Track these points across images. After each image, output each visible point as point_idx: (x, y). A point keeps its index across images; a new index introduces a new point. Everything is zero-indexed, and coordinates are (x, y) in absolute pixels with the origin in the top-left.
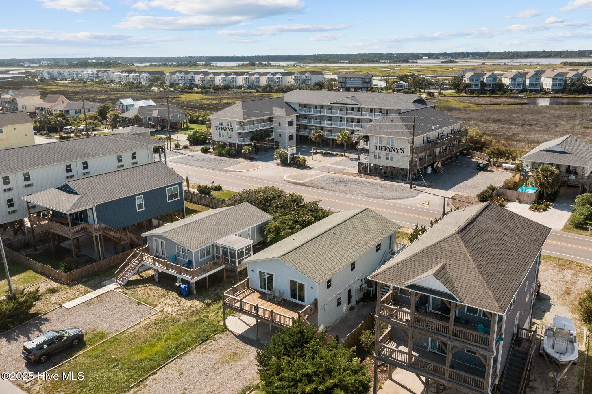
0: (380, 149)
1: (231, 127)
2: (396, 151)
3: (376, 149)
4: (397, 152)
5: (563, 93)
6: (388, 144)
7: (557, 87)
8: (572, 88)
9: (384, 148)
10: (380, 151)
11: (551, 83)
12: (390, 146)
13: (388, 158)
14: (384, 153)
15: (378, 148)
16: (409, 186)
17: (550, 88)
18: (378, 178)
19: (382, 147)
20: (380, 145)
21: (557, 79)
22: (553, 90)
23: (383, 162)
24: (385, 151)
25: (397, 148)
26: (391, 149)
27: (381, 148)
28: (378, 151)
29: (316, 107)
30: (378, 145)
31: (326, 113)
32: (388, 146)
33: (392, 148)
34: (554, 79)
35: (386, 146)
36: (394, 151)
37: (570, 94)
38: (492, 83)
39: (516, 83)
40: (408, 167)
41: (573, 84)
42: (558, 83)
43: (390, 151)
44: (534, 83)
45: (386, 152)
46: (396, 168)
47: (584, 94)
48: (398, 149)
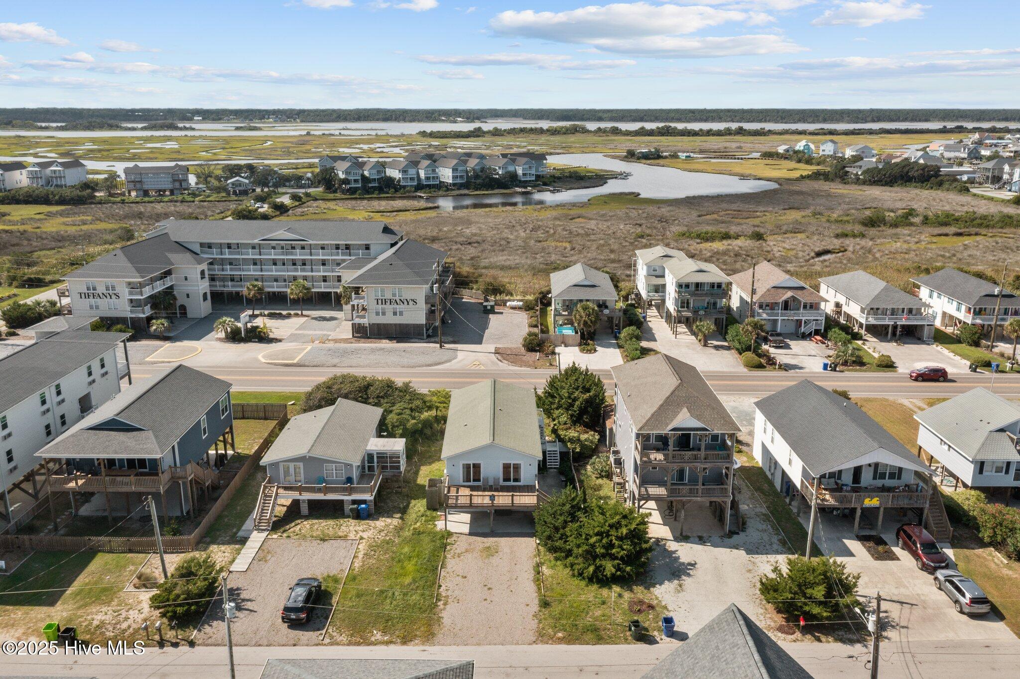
1: (115, 292)
2: (406, 303)
3: (378, 304)
4: (408, 304)
5: (468, 189)
6: (394, 295)
7: (459, 181)
8: (478, 181)
9: (389, 301)
10: (384, 306)
11: (451, 174)
12: (397, 298)
13: (395, 314)
14: (389, 308)
15: (380, 302)
16: (438, 345)
17: (451, 182)
18: (388, 341)
19: (385, 300)
21: (457, 170)
22: (454, 185)
23: (389, 319)
24: (390, 304)
25: (406, 300)
26: (398, 301)
27: (384, 302)
28: (380, 306)
29: (229, 246)
30: (380, 297)
31: (251, 255)
32: (394, 298)
33: (400, 300)
34: (454, 170)
35: (392, 298)
36: (403, 303)
37: (477, 190)
38: (376, 177)
39: (409, 176)
40: (423, 321)
41: (477, 176)
42: (459, 174)
43: (397, 304)
44: (431, 176)
45: (392, 306)
46: (407, 325)
47: (493, 189)
48: (408, 300)
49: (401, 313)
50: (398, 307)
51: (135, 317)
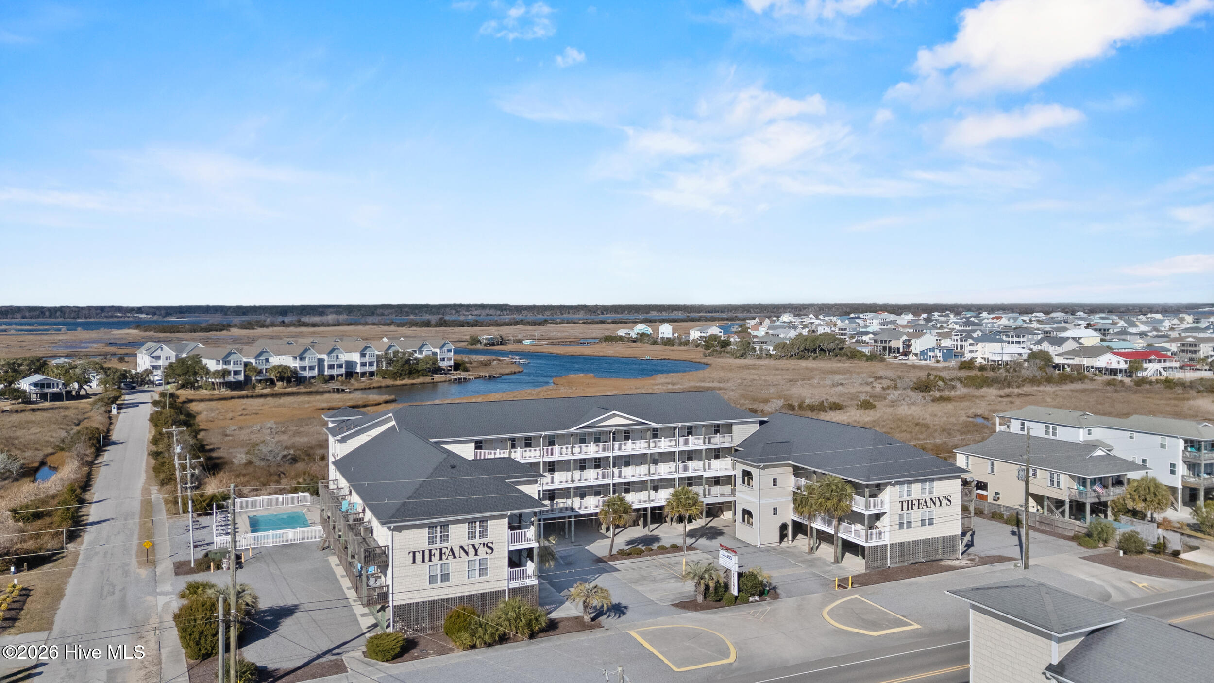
0: (910, 508)
1: (485, 540)
2: (938, 503)
3: (902, 510)
4: (941, 505)
6: (923, 492)
7: (367, 369)
8: (395, 368)
9: (917, 503)
10: (910, 511)
12: (928, 498)
13: (924, 523)
14: (916, 515)
15: (905, 506)
17: (358, 371)
19: (912, 501)
20: (910, 498)
21: (365, 355)
23: (915, 533)
24: (919, 507)
25: (939, 498)
26: (928, 502)
27: (912, 505)
30: (906, 498)
32: (924, 497)
33: (931, 499)
35: (919, 496)
36: (935, 504)
39: (308, 364)
41: (389, 362)
42: (367, 361)
43: (927, 507)
44: (335, 363)
45: (921, 510)
48: (941, 499)
49: (931, 522)
50: (927, 510)
51: (519, 588)
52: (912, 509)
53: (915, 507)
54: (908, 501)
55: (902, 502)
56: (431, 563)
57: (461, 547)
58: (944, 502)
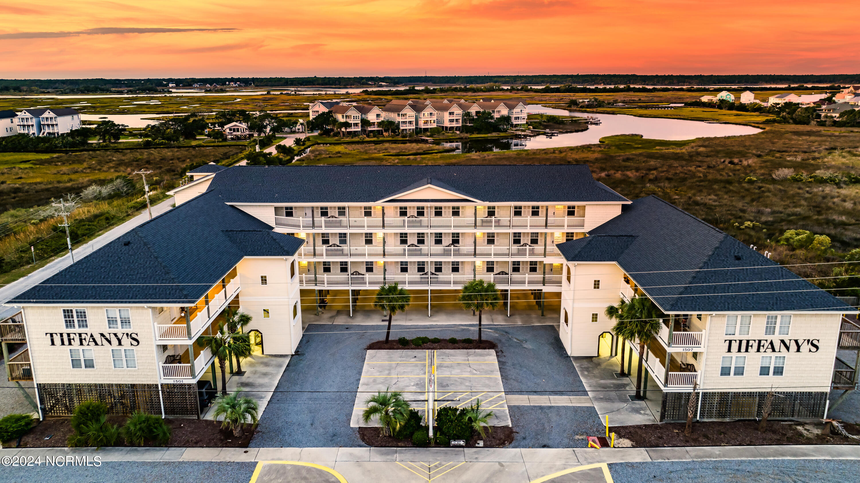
0: (743, 350)
1: (128, 331)
2: (793, 347)
3: (729, 351)
4: (798, 350)
6: (769, 332)
7: (455, 124)
9: (756, 345)
10: (743, 354)
11: (447, 118)
12: (776, 339)
14: (753, 359)
15: (735, 346)
17: (447, 125)
19: (748, 341)
20: (744, 337)
21: (453, 113)
22: (451, 128)
23: (748, 382)
24: (758, 350)
25: (796, 341)
26: (777, 344)
27: (745, 346)
28: (734, 356)
30: (738, 337)
31: (367, 227)
32: (769, 338)
35: (762, 336)
36: (788, 348)
39: (408, 120)
41: (472, 120)
43: (774, 350)
44: (429, 119)
45: (761, 354)
47: (489, 132)
48: (800, 342)
49: (779, 371)
50: (774, 355)
51: (174, 385)
52: (747, 351)
53: (753, 350)
54: (741, 341)
55: (730, 341)
56: (71, 347)
57: (102, 335)
58: (805, 347)
